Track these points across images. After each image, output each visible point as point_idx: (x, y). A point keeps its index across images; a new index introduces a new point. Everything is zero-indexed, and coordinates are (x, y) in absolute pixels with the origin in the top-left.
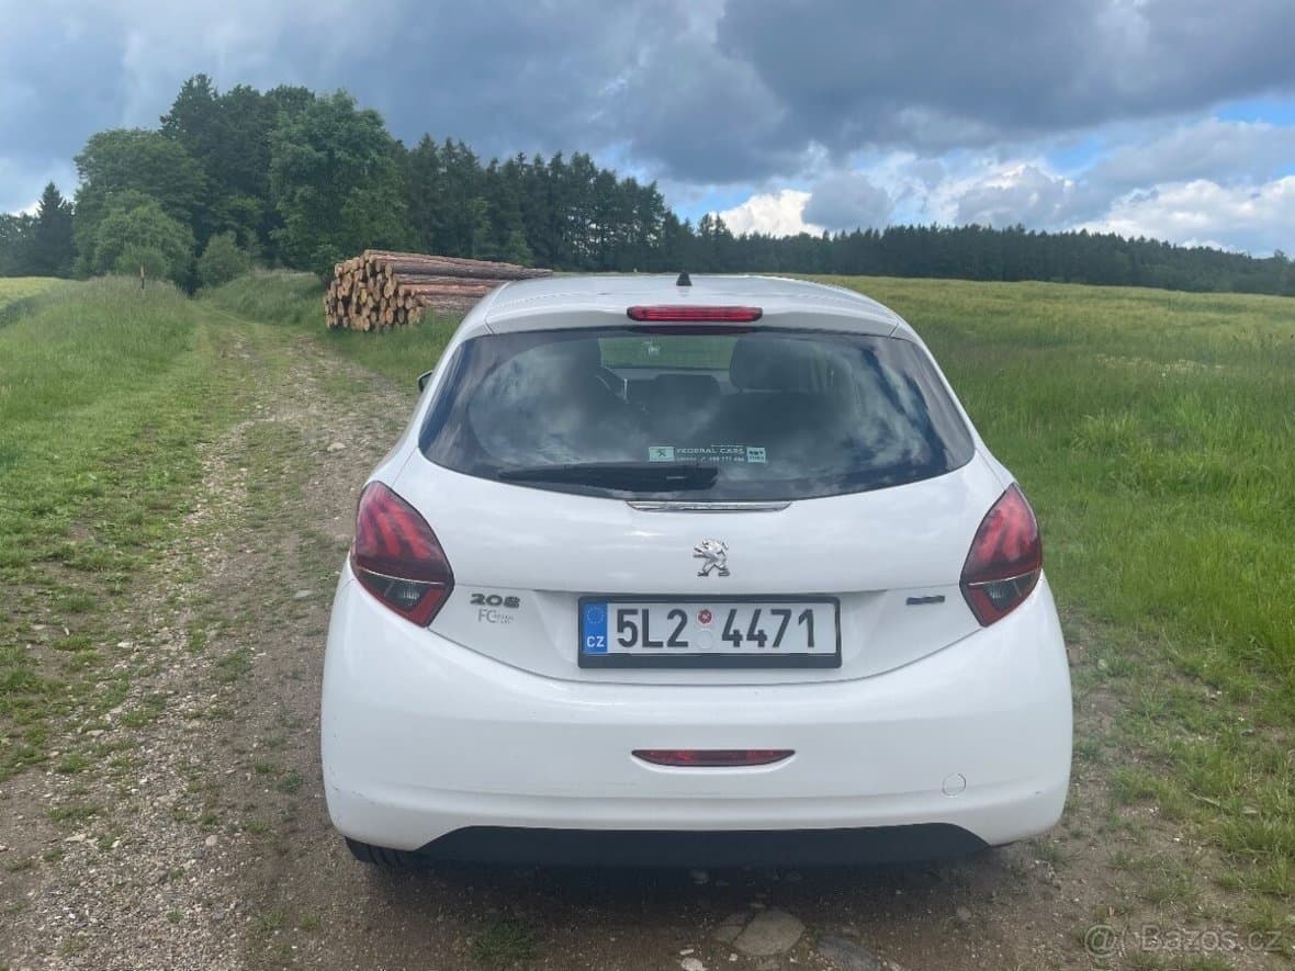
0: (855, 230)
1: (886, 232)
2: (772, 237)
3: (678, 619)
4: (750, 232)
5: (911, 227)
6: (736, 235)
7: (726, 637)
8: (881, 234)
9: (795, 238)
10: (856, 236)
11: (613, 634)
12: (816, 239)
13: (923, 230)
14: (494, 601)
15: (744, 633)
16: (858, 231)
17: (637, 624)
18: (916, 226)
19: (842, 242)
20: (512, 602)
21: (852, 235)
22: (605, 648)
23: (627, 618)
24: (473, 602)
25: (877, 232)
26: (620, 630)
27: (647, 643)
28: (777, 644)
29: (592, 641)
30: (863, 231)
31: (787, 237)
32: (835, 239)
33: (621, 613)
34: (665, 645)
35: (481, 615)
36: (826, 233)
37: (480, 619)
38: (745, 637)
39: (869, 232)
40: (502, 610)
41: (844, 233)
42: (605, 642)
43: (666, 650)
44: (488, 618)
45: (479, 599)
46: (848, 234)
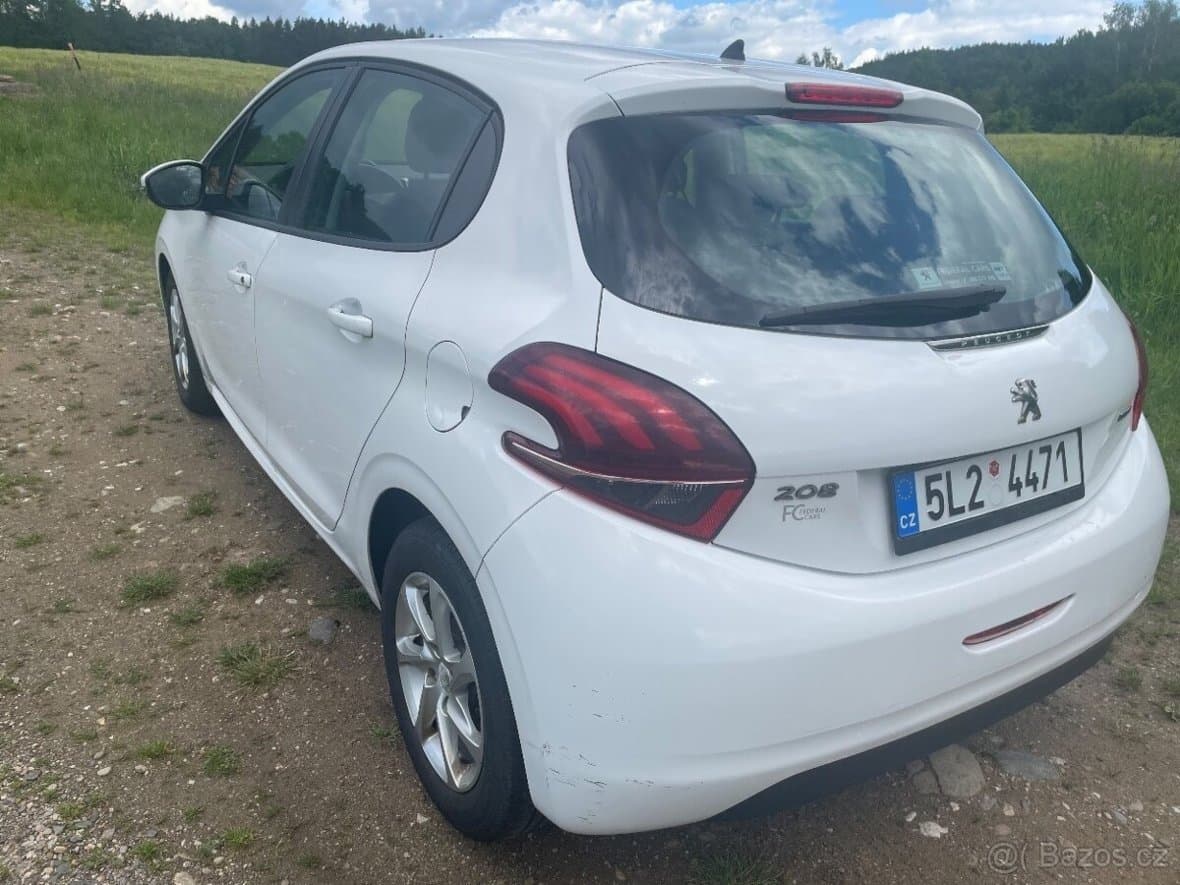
0: (264, 19)
1: (297, 22)
2: (175, 18)
3: (974, 476)
4: (149, 12)
5: (321, 21)
6: (134, 13)
7: (1012, 487)
8: (293, 25)
9: (201, 21)
10: (266, 24)
11: (923, 508)
12: (224, 25)
13: (332, 24)
14: (807, 492)
15: (1023, 480)
16: (268, 19)
17: (942, 491)
18: (326, 21)
19: (252, 29)
20: (829, 491)
21: (262, 24)
22: (917, 526)
23: (934, 486)
24: (776, 499)
25: (287, 23)
26: (929, 502)
27: (954, 512)
28: (1044, 487)
29: (905, 522)
30: (273, 21)
31: (193, 20)
32: (245, 26)
33: (929, 480)
34: (967, 508)
35: (785, 513)
36: (234, 20)
37: (784, 519)
38: (1024, 485)
39: (279, 22)
40: (815, 502)
41: (253, 21)
42: (916, 520)
43: (968, 515)
44: (795, 517)
45: (786, 494)
46: (258, 23)
